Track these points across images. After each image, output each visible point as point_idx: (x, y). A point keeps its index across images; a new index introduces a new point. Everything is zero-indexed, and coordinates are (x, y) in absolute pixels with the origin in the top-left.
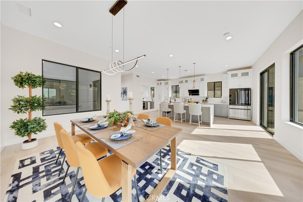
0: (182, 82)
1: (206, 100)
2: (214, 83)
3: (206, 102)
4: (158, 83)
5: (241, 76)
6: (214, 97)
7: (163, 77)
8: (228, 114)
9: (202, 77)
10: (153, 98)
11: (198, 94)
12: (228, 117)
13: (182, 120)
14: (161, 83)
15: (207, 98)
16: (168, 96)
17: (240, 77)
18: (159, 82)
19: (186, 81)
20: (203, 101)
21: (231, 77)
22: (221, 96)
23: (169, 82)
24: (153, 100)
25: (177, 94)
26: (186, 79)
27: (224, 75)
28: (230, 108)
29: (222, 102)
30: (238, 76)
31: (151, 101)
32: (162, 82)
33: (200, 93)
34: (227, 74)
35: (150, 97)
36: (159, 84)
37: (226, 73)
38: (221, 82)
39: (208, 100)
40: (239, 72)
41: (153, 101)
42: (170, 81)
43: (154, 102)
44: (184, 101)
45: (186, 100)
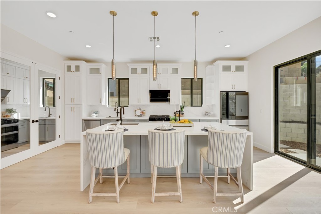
0: (134, 71)
2: (192, 79)
3: (183, 115)
4: (69, 67)
5: (235, 70)
6: (192, 106)
7: (87, 51)
9: (175, 66)
10: (51, 107)
14: (78, 68)
15: (183, 108)
16: (101, 102)
17: (234, 73)
18: (73, 64)
19: (145, 71)
21: (223, 71)
22: (202, 104)
24: (50, 115)
25: (121, 99)
26: (145, 66)
29: (208, 115)
30: (232, 71)
31: (45, 115)
32: (83, 64)
33: (171, 97)
34: (213, 65)
35: (42, 106)
36: (73, 68)
37: (212, 63)
38: (202, 79)
40: (233, 64)
41: (52, 117)
42: (103, 65)
43: (54, 121)
44: (140, 115)
45: (143, 111)
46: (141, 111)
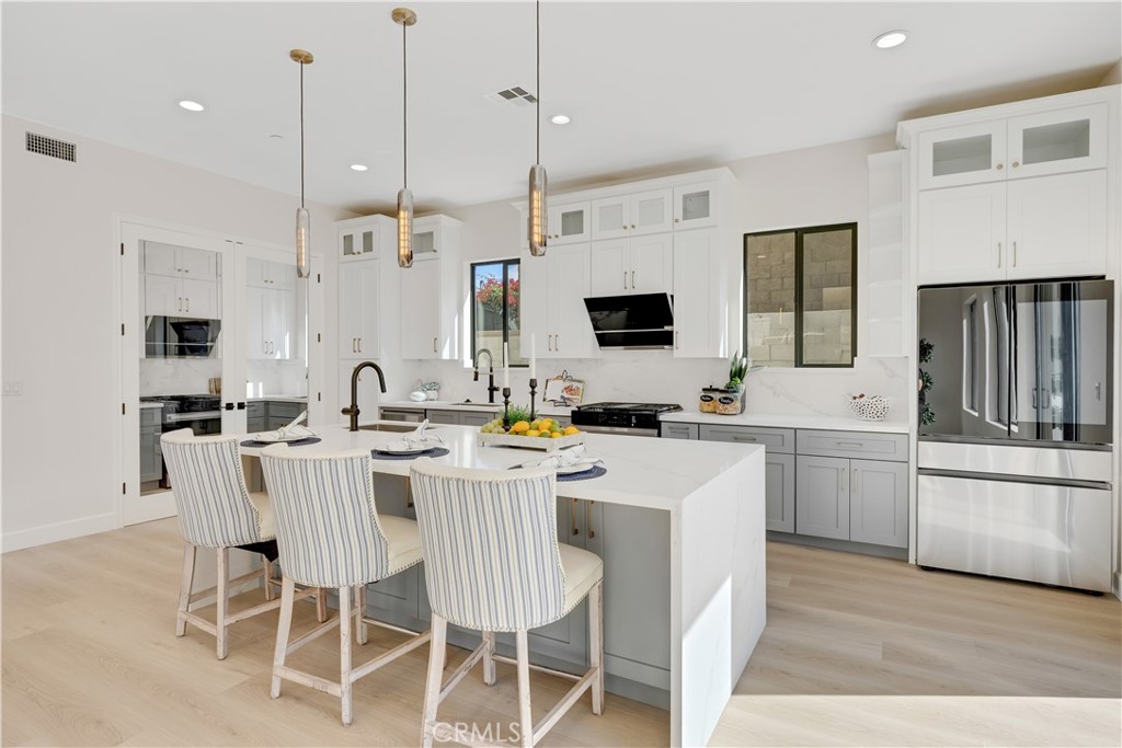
1: (730, 389)
2: (800, 233)
3: (730, 408)
4: (348, 239)
5: (1019, 157)
6: (798, 362)
8: (905, 518)
9: (692, 183)
11: (667, 339)
12: (907, 550)
13: (349, 676)
14: (369, 241)
15: (738, 373)
17: (1014, 173)
18: (358, 227)
19: (573, 222)
20: (708, 394)
21: (936, 173)
22: (854, 354)
23: (443, 225)
26: (574, 201)
27: (871, 158)
28: (921, 471)
29: (861, 411)
30: (994, 163)
32: (381, 226)
33: (679, 327)
34: (897, 147)
36: (358, 244)
37: (887, 140)
38: (853, 226)
39: (747, 385)
40: (1006, 126)
42: (443, 219)
44: (559, 399)
45: (575, 385)
46: (567, 384)
